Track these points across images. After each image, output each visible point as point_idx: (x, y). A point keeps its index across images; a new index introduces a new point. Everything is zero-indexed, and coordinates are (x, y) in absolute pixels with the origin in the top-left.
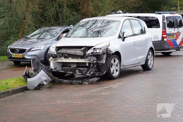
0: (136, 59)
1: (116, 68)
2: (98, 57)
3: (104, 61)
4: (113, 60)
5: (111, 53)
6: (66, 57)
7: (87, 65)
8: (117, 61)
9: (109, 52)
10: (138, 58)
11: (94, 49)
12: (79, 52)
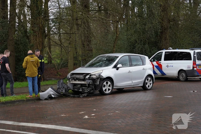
0: (131, 82)
1: (109, 88)
2: (94, 80)
3: (98, 83)
4: (105, 82)
5: (103, 78)
6: (75, 80)
7: (87, 85)
8: (109, 83)
9: (101, 77)
10: (133, 82)
11: (91, 75)
12: (82, 77)
